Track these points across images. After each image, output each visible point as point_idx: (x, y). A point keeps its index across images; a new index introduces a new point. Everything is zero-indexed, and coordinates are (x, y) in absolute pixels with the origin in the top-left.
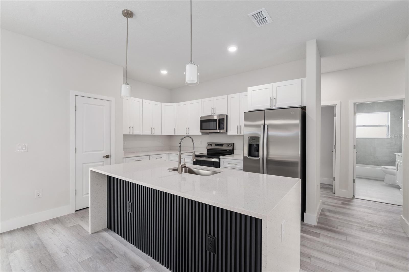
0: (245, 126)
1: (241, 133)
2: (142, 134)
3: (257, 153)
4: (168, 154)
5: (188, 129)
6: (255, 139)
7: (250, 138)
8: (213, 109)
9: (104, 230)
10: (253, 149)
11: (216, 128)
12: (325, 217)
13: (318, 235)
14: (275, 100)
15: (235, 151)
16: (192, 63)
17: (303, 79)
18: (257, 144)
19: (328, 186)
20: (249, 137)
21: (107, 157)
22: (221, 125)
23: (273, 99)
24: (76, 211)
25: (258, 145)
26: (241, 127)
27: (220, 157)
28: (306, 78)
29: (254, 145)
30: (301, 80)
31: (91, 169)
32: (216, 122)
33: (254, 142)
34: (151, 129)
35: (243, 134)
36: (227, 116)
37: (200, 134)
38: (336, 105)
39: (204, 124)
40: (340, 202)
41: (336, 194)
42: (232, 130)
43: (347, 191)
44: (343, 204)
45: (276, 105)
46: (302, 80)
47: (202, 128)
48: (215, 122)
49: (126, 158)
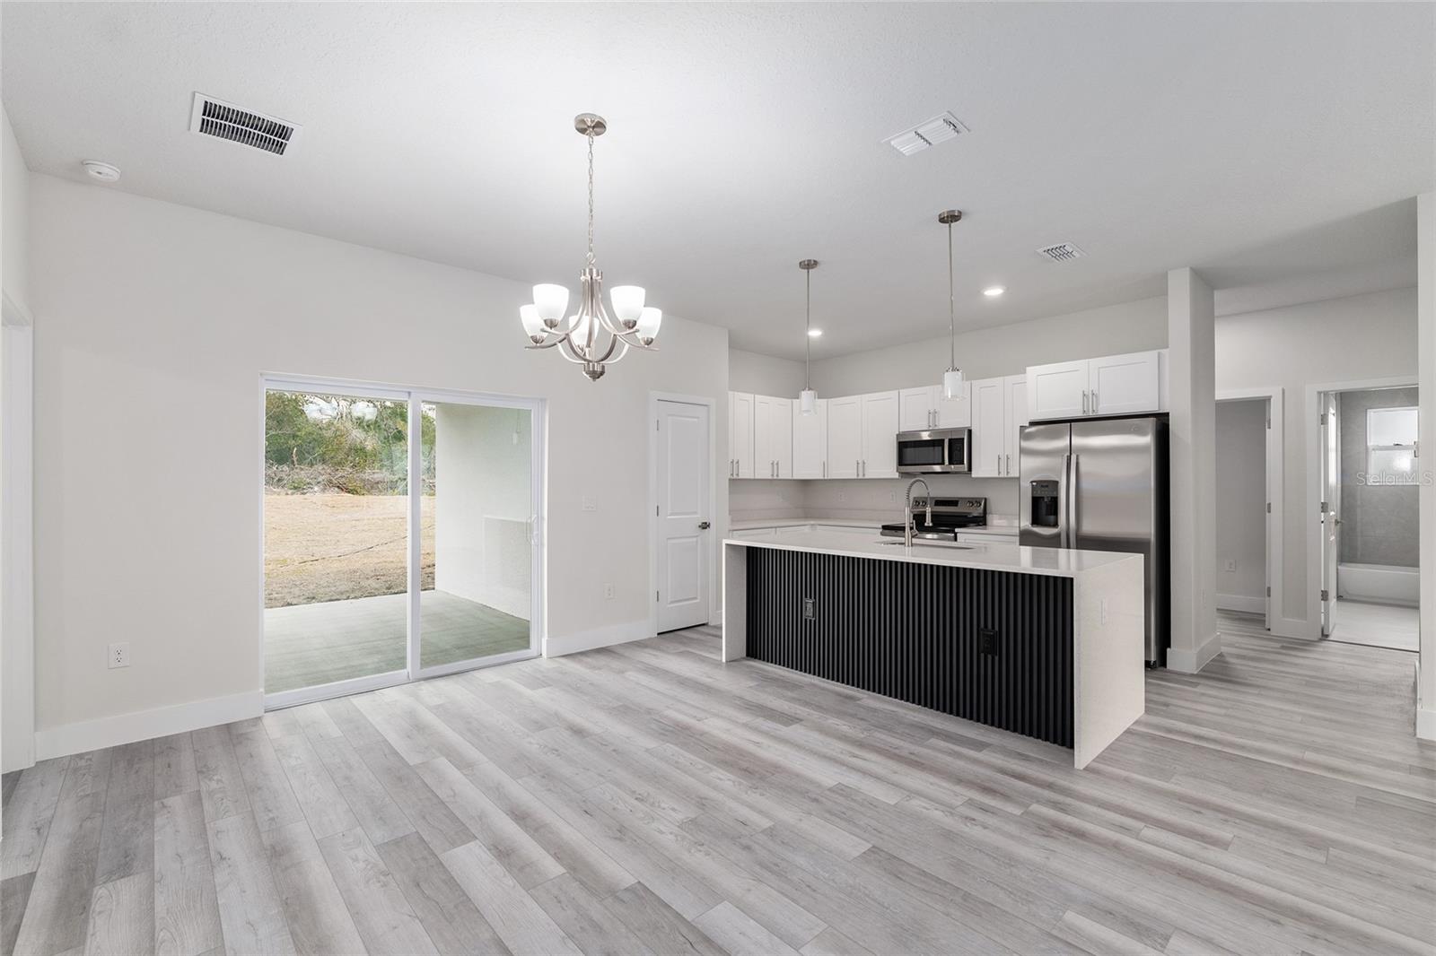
0: (1023, 451)
1: (1008, 473)
2: (752, 477)
3: (1052, 518)
4: (812, 525)
5: (864, 463)
6: (1047, 486)
7: (1034, 484)
8: (933, 414)
9: (744, 658)
10: (1043, 510)
11: (940, 462)
12: (1225, 665)
13: (1196, 685)
14: (1096, 397)
15: (989, 517)
16: (955, 369)
17: (1164, 351)
18: (1052, 498)
19: (1255, 617)
20: (1032, 482)
21: (705, 526)
22: (956, 453)
23: (1090, 396)
24: (659, 634)
25: (1055, 500)
26: (1008, 458)
27: (956, 530)
28: (1168, 350)
29: (1046, 500)
30: (1157, 355)
31: (725, 542)
32: (940, 448)
33: (1046, 494)
34: (771, 465)
35: (1017, 475)
36: (970, 432)
37: (896, 475)
38: (1271, 397)
39: (909, 451)
40: (1278, 645)
41: (1273, 632)
42: (984, 464)
43: (1304, 622)
44: (1283, 647)
45: (1097, 407)
46: (1159, 354)
47: (901, 461)
48: (938, 446)
49: (735, 532)
